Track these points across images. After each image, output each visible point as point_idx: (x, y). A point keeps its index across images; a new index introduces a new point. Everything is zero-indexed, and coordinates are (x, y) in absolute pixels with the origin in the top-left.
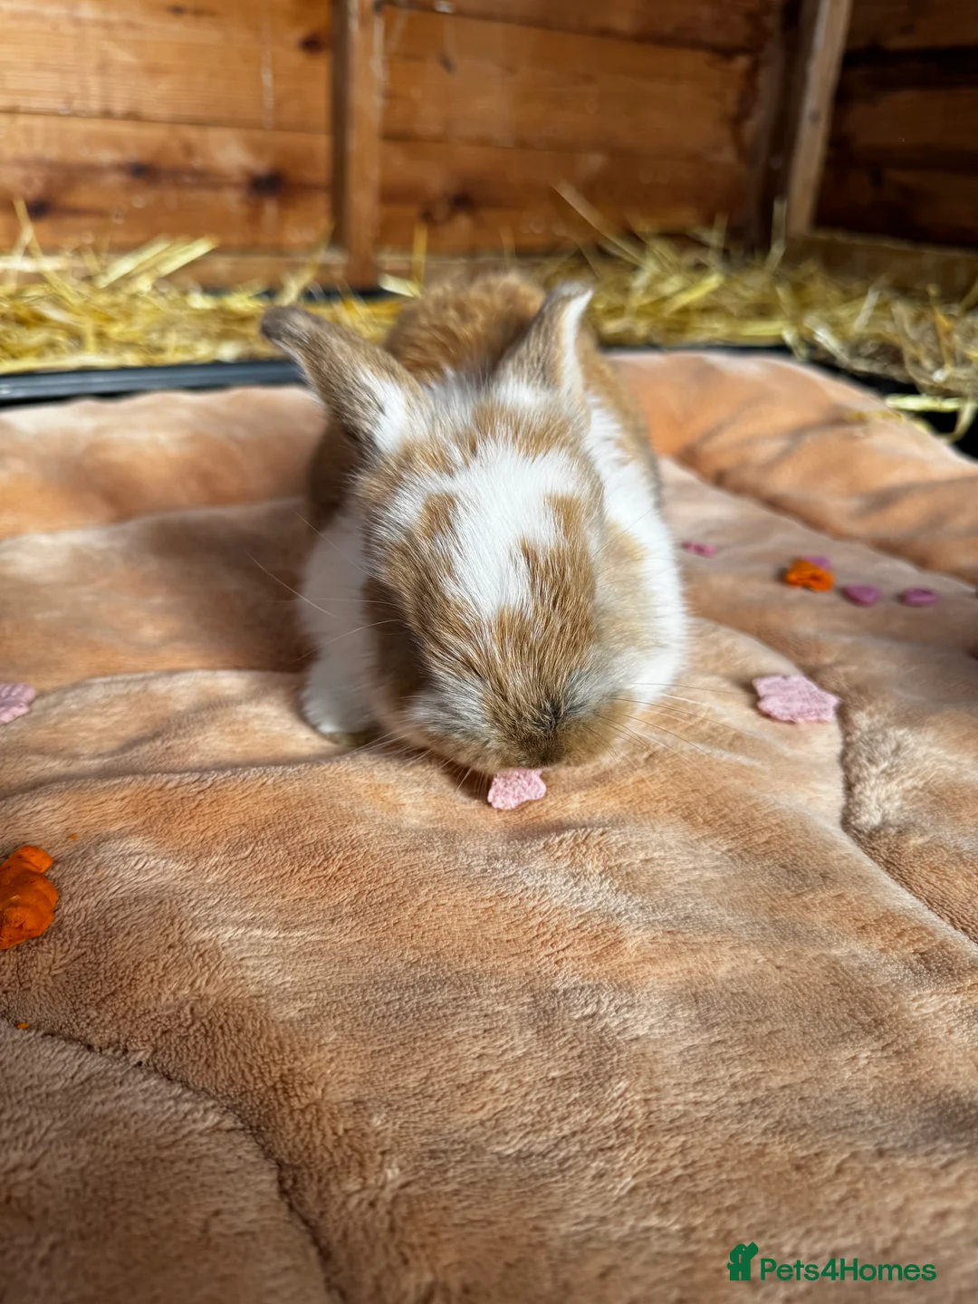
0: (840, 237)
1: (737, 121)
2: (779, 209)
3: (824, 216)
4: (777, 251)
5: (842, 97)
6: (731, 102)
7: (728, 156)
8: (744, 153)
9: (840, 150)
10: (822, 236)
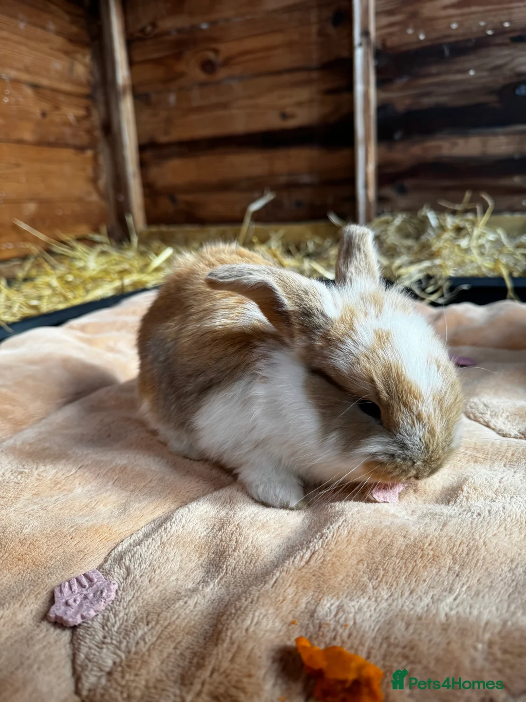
0: (164, 229)
1: (94, 180)
2: (129, 220)
3: (151, 220)
4: (135, 239)
5: (143, 165)
6: (89, 171)
7: (95, 197)
8: (103, 196)
9: (149, 189)
10: (154, 229)
